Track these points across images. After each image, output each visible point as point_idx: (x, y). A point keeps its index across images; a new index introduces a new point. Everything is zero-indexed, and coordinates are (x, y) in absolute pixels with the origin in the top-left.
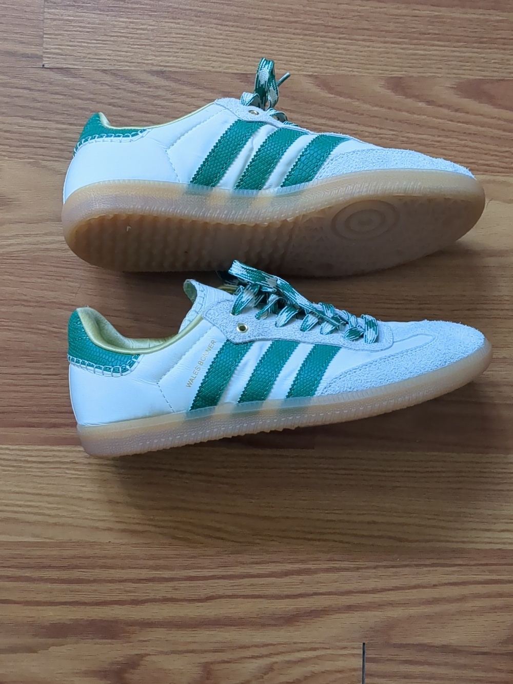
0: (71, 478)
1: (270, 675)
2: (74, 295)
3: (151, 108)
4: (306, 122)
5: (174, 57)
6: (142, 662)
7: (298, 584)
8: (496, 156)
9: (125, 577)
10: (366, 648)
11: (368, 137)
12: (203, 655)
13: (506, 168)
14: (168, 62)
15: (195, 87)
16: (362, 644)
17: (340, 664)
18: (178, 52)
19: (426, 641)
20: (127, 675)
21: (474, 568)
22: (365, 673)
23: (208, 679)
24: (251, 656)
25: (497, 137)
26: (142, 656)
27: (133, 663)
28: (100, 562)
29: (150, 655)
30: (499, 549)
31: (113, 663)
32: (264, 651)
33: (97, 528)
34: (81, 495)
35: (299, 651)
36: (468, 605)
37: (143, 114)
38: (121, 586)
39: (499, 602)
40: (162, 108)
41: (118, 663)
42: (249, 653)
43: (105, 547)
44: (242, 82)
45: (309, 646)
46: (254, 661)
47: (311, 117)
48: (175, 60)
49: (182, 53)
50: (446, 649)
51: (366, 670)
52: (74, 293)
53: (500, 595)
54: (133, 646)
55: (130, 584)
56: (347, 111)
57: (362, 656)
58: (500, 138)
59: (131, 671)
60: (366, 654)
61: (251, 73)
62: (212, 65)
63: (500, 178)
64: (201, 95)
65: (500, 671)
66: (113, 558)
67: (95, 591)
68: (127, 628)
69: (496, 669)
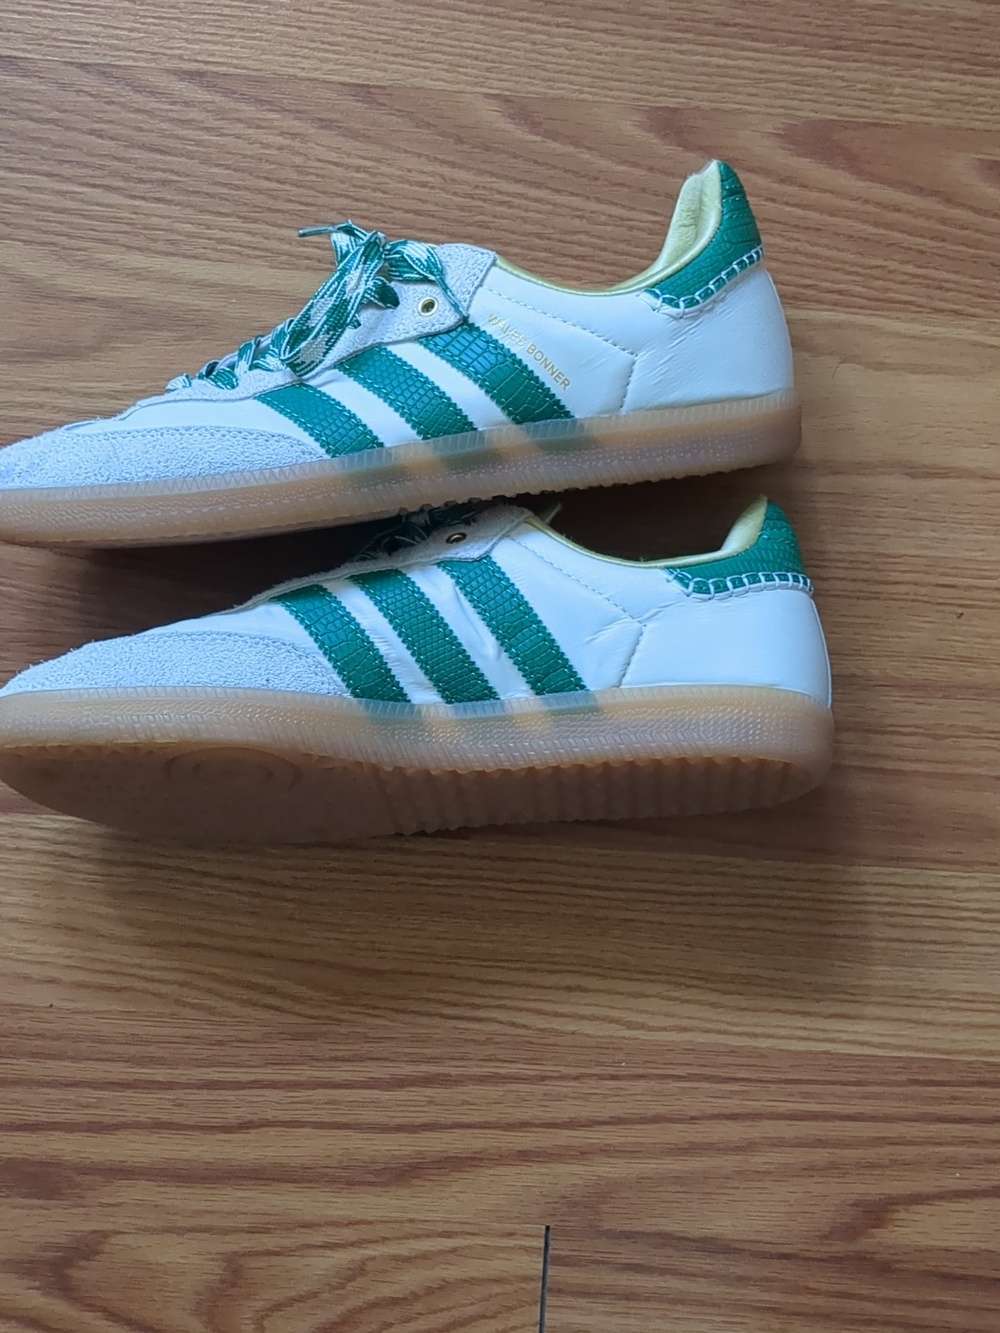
1: (360, 1282)
3: (172, 143)
4: (484, 188)
5: (225, 44)
6: (107, 1248)
7: (423, 1103)
8: (857, 274)
9: (79, 1076)
10: (551, 1237)
11: (607, 224)
12: (227, 1238)
13: (877, 300)
14: (213, 55)
15: (264, 108)
16: (544, 1227)
17: (498, 1266)
18: (234, 36)
19: (671, 1227)
20: (74, 1273)
21: (773, 1087)
22: (547, 1285)
23: (234, 1285)
24: (321, 1244)
25: (860, 238)
26: (105, 1235)
27: (86, 1248)
28: (30, 1045)
29: (121, 1233)
30: (825, 1052)
31: (47, 1247)
32: (348, 1234)
33: (27, 978)
35: (417, 1237)
36: (757, 1161)
37: (158, 157)
38: (72, 1094)
39: (820, 1156)
40: (197, 145)
41: (58, 1247)
42: (318, 1238)
43: (42, 1015)
44: (358, 101)
45: (440, 1228)
46: (329, 1253)
47: (494, 179)
48: (226, 51)
49: (242, 37)
50: (711, 1246)
51: (548, 1280)
53: (820, 1143)
54: (87, 1214)
55: (88, 1091)
56: (566, 171)
57: (542, 1252)
58: (866, 240)
59: (82, 1263)
60: (550, 1248)
61: (378, 84)
62: (300, 65)
63: (862, 319)
64: (276, 123)
65: (817, 1293)
66: (58, 1038)
67: (18, 1102)
68: (79, 1179)
69: (807, 1288)
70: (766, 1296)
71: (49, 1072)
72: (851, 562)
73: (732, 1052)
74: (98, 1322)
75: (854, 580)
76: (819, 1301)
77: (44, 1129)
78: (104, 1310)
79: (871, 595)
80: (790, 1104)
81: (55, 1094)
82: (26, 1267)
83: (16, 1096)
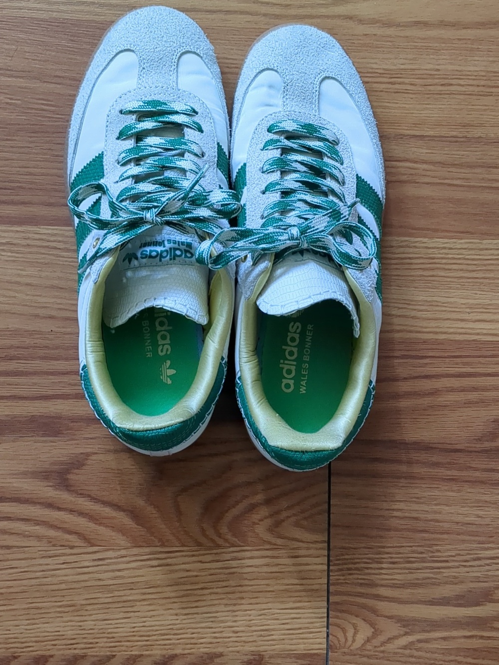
0: (7, 261)
2: (10, 58)
6: (89, 462)
20: (70, 476)
21: (447, 360)
26: (88, 455)
27: (78, 463)
28: (41, 353)
29: (97, 453)
30: (474, 340)
31: (55, 463)
32: (222, 448)
33: (37, 316)
34: (18, 279)
36: (440, 400)
38: (65, 379)
39: (474, 396)
41: (62, 463)
42: (205, 451)
43: (47, 336)
46: (211, 459)
50: (418, 446)
52: (10, 57)
53: (474, 389)
54: (78, 444)
59: (76, 471)
65: (476, 469)
66: (57, 348)
67: (35, 384)
68: (72, 424)
69: (471, 467)
70: (449, 473)
71: (51, 367)
72: (476, 76)
73: (424, 342)
74: (86, 503)
75: (478, 86)
76: (477, 474)
77: (52, 399)
78: (89, 496)
79: (488, 94)
80: (457, 369)
81: (56, 379)
82: (44, 475)
83: (34, 381)
